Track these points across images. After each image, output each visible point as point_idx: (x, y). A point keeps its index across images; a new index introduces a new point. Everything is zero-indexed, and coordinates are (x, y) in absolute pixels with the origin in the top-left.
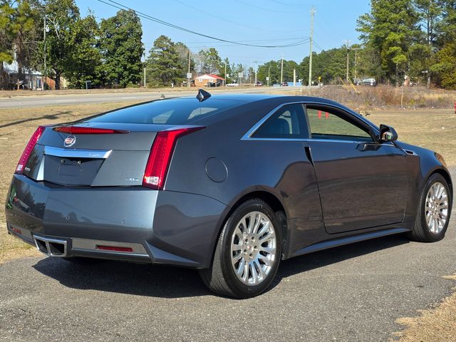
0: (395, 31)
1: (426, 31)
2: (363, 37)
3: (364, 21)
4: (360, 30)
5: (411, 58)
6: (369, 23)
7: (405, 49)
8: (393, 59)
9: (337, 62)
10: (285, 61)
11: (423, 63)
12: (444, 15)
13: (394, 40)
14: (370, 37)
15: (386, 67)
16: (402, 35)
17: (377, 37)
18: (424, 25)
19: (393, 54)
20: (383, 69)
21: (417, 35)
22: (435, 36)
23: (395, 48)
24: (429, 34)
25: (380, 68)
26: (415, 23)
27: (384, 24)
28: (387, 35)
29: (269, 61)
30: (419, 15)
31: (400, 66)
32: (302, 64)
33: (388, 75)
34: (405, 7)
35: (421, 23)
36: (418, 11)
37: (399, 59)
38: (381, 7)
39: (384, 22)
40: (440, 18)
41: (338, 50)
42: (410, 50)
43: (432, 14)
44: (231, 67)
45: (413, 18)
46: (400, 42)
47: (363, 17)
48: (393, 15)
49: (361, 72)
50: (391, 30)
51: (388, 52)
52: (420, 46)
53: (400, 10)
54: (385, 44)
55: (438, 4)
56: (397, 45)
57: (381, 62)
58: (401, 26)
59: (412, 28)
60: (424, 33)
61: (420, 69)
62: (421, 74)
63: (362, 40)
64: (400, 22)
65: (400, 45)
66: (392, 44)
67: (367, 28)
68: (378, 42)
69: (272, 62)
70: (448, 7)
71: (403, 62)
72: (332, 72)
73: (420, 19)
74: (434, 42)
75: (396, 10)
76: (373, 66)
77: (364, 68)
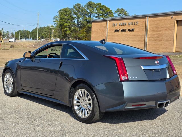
0: (67, 23)
1: (77, 23)
2: (55, 24)
3: (56, 18)
4: (55, 21)
5: (72, 32)
6: (58, 19)
7: (70, 29)
8: (66, 32)
9: (45, 32)
10: (25, 30)
11: (76, 34)
12: (82, 18)
13: (66, 26)
14: (58, 24)
15: (64, 35)
16: (69, 24)
17: (61, 24)
18: (76, 21)
19: (66, 30)
20: (63, 35)
21: (74, 24)
22: (80, 25)
23: (67, 28)
24: (78, 24)
25: (61, 35)
26: (73, 20)
27: (63, 20)
28: (64, 24)
29: (19, 30)
30: (74, 17)
31: (68, 34)
32: (32, 32)
33: (64, 38)
34: (70, 14)
35: (75, 20)
36: (74, 16)
37: (68, 32)
38: (62, 14)
39: (63, 19)
40: (81, 19)
41: (46, 27)
42: (72, 29)
43: (79, 17)
44: (4, 32)
45: (73, 18)
46: (68, 27)
47: (56, 17)
48: (66, 17)
49: (55, 36)
50: (65, 22)
51: (64, 30)
52: (75, 28)
53: (68, 15)
54: (63, 27)
55: (81, 14)
56: (67, 27)
57: (62, 33)
58: (69, 21)
59: (72, 22)
60: (76, 24)
61: (75, 36)
62: (75, 38)
63: (55, 25)
64: (68, 19)
65: (68, 28)
66: (66, 27)
67: (57, 21)
68: (61, 26)
69: (20, 31)
70: (84, 15)
71: (69, 33)
72: (44, 35)
73: (75, 19)
74: (79, 27)
75: (67, 15)
76: (59, 34)
77: (56, 35)
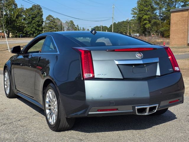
0: (146, 15)
1: (158, 15)
2: (134, 17)
3: (134, 10)
4: (133, 14)
5: (152, 26)
6: (136, 11)
7: (150, 22)
8: (145, 26)
10: (102, 26)
11: (157, 28)
12: (166, 8)
13: (146, 18)
14: (136, 17)
15: (143, 29)
16: (149, 16)
17: (139, 17)
18: (157, 12)
19: (145, 24)
20: (142, 30)
21: (155, 16)
22: (162, 16)
23: (146, 21)
24: (159, 16)
25: (140, 30)
26: (154, 11)
27: (142, 12)
28: (143, 16)
29: (96, 26)
30: (155, 8)
31: (148, 29)
32: (110, 28)
33: (143, 32)
34: (150, 5)
35: (156, 11)
36: (155, 6)
38: (141, 5)
40: (164, 9)
41: (125, 22)
42: (152, 22)
43: (161, 8)
44: (79, 28)
46: (148, 19)
47: (134, 9)
48: (146, 8)
50: (145, 14)
51: (143, 23)
52: (156, 21)
54: (142, 20)
55: (163, 4)
56: (147, 20)
57: (141, 27)
58: (149, 13)
59: (153, 13)
61: (156, 30)
62: (156, 32)
63: (134, 18)
64: (148, 11)
65: (148, 20)
66: (145, 20)
67: (135, 13)
68: (140, 19)
70: (167, 5)
71: (149, 27)
72: (123, 31)
73: (156, 10)
74: (161, 19)
75: (147, 6)
76: (138, 29)
77: (134, 30)
